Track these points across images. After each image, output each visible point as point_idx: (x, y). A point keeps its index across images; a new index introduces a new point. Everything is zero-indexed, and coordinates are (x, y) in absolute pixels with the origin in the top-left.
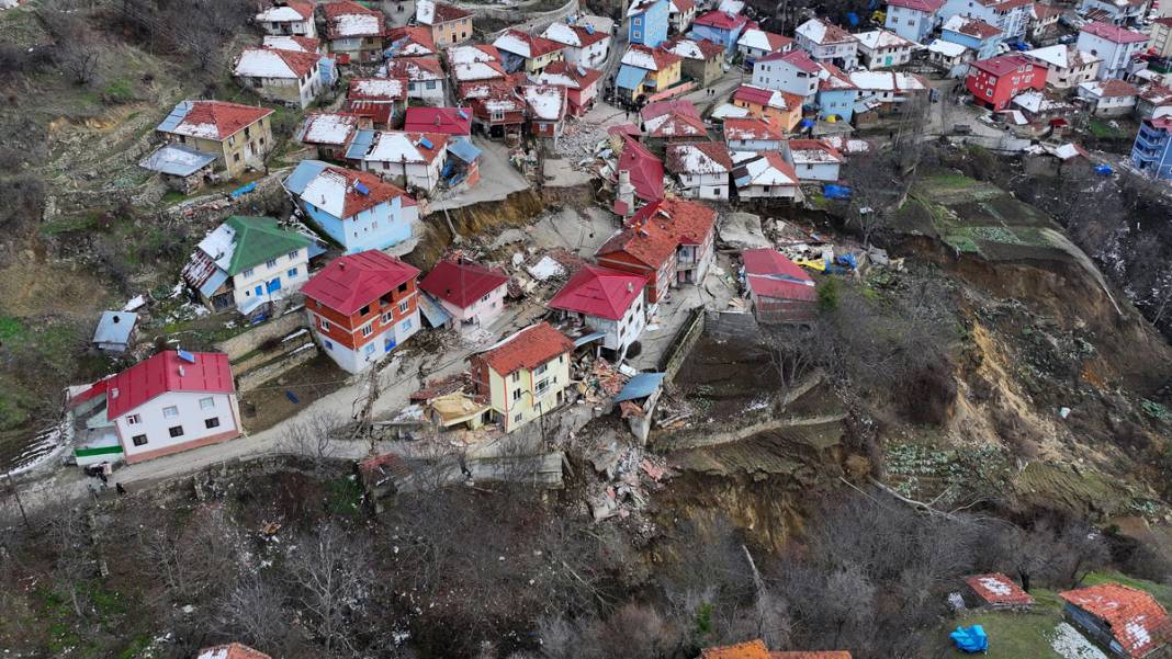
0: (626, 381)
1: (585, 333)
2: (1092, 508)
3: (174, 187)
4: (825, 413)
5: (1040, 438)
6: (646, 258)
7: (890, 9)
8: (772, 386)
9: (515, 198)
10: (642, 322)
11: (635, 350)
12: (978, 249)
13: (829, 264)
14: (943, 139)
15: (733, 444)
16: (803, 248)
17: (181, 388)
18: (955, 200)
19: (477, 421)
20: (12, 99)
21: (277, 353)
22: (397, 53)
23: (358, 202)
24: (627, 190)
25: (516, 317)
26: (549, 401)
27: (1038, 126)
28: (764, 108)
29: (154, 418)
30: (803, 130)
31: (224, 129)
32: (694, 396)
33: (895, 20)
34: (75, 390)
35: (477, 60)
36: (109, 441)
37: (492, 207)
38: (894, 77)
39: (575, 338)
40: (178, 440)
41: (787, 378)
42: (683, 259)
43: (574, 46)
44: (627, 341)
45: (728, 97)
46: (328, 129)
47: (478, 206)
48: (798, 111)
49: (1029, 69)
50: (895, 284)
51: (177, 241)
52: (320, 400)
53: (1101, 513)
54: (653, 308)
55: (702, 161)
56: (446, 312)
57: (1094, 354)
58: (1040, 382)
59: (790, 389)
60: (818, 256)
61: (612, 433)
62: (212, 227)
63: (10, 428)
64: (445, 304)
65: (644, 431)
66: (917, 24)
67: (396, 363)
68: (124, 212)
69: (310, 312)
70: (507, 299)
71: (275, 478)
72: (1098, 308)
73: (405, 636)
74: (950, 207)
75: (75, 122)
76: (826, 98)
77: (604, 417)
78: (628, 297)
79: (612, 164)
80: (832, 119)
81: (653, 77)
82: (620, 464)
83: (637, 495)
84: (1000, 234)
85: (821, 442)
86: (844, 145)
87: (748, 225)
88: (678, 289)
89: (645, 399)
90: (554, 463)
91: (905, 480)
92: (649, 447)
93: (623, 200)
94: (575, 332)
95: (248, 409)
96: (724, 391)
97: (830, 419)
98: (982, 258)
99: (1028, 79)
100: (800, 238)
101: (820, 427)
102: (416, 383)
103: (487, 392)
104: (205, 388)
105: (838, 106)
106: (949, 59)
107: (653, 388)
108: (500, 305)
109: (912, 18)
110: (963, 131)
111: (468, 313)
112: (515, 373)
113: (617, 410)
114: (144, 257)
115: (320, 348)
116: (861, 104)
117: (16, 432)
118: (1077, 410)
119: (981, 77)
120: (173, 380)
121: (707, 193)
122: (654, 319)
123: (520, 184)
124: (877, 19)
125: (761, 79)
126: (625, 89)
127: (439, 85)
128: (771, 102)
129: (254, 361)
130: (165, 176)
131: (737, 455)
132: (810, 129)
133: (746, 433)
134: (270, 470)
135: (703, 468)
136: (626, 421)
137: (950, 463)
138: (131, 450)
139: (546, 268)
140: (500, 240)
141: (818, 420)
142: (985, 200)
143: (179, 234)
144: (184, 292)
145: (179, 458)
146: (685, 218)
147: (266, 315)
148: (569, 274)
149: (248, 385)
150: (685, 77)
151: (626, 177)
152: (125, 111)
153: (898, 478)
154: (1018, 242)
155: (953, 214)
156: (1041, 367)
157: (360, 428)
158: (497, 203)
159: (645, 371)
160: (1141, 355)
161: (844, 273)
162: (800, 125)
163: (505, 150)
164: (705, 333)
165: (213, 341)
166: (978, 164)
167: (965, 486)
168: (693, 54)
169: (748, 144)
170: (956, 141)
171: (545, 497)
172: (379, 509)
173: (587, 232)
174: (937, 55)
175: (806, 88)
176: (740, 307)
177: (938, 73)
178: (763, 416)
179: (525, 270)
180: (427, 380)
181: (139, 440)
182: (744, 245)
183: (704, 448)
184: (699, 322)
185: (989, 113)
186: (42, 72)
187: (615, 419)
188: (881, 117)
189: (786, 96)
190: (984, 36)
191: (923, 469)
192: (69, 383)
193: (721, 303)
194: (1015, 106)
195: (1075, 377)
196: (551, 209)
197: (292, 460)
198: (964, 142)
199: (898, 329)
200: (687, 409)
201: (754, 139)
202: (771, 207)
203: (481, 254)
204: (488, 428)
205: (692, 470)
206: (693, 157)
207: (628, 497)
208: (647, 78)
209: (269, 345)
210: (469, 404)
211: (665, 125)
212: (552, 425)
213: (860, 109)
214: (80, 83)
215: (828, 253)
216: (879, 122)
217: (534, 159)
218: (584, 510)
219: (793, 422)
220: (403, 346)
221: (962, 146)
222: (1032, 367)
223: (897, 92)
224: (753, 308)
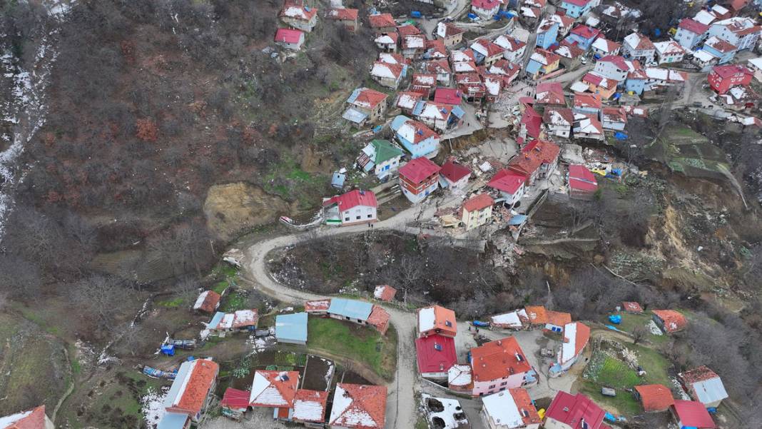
0: (513, 217)
1: (499, 197)
2: (693, 288)
3: (354, 127)
4: (590, 238)
5: (682, 258)
6: (527, 169)
7: (679, 29)
8: (570, 225)
9: (475, 133)
10: (522, 193)
11: (518, 204)
12: (683, 170)
13: (608, 173)
14: (686, 108)
15: (551, 245)
16: (598, 164)
17: (362, 204)
18: (682, 142)
19: (456, 225)
20: (303, 90)
21: (389, 193)
22: (430, 56)
23: (420, 137)
24: (524, 131)
25: (472, 186)
26: (483, 221)
27: (739, 105)
28: (597, 86)
29: (352, 213)
30: (614, 99)
31: (372, 104)
32: (539, 225)
33: (680, 35)
34: (325, 199)
35: (464, 60)
36: (336, 218)
37: (466, 137)
38: (669, 73)
39: (495, 199)
40: (358, 220)
41: (576, 223)
42: (543, 168)
43: (509, 50)
44: (515, 201)
45: (580, 78)
46: (406, 101)
47: (461, 137)
48: (615, 89)
49: (742, 74)
50: (638, 184)
51: (355, 148)
52: (402, 212)
53: (697, 290)
54: (527, 188)
55: (560, 119)
56: (447, 182)
57: (725, 224)
58: (693, 234)
59: (577, 227)
60: (605, 169)
61: (504, 236)
62: (367, 142)
63: (306, 210)
64: (447, 180)
65: (516, 237)
66: (691, 40)
67: (428, 201)
68: (339, 136)
69: (400, 179)
70: (470, 179)
71: (389, 237)
72: (735, 204)
73: (427, 293)
74: (677, 146)
75: (321, 99)
76: (630, 83)
77: (502, 230)
78: (518, 185)
79: (519, 118)
80: (631, 93)
81: (545, 67)
82: (506, 248)
83: (511, 260)
84: (696, 163)
85: (586, 248)
86: (632, 111)
87: (577, 151)
88: (539, 180)
89: (519, 225)
90: (483, 243)
91: (617, 267)
92: (518, 242)
93: (521, 136)
94: (495, 196)
95: (379, 212)
96: (550, 224)
97: (592, 240)
98: (684, 174)
99: (740, 80)
100: (598, 159)
101: (587, 242)
102: (435, 209)
103: (462, 216)
104: (370, 205)
105: (636, 87)
106: (702, 62)
107: (522, 221)
108: (467, 181)
109: (690, 35)
110: (698, 105)
111: (456, 184)
112: (472, 211)
113: (508, 227)
114: (345, 153)
115: (402, 192)
116: (648, 86)
117: (307, 212)
118: (707, 248)
119: (715, 76)
120: (360, 201)
121: (559, 133)
122: (527, 192)
123: (478, 127)
124: (671, 33)
125: (599, 70)
126: (530, 74)
127: (448, 76)
128: (601, 84)
129: (381, 196)
130: (352, 122)
131: (551, 249)
132: (618, 99)
133: (556, 241)
134: (388, 234)
135: (537, 252)
136: (510, 232)
137: (638, 263)
138: (344, 222)
139: (486, 166)
140: (469, 153)
141: (587, 240)
142: (697, 144)
143: (356, 145)
144: (357, 167)
145: (359, 226)
146: (547, 150)
147: (386, 179)
148: (495, 170)
149: (379, 203)
150: (561, 66)
151: (524, 127)
152: (336, 94)
153: (616, 266)
154: (705, 168)
155: (678, 150)
156: (696, 228)
157: (417, 224)
158: (468, 136)
159: (520, 214)
160: (751, 227)
161: (614, 178)
162: (614, 95)
163: (473, 109)
164: (547, 199)
165: (369, 187)
166: (701, 124)
167: (642, 272)
168: (567, 54)
169: (584, 109)
170: (693, 110)
171: (478, 255)
172: (422, 252)
173: (504, 151)
174: (697, 59)
175: (619, 77)
176: (564, 190)
177: (696, 69)
178: (564, 236)
179: (478, 166)
180: (439, 208)
181: (347, 219)
182: (572, 161)
183: (539, 245)
184: (545, 195)
185: (716, 95)
186: (311, 79)
187: (506, 231)
188: (657, 93)
189: (609, 81)
190: (725, 51)
191: (626, 264)
192: (323, 197)
193: (556, 188)
194: (729, 94)
195: (711, 234)
196: (491, 138)
197: (396, 232)
198: (697, 111)
199: (630, 206)
200: (535, 229)
201: (587, 106)
202: (587, 143)
203: (461, 158)
204: (461, 228)
205: (533, 253)
206: (556, 117)
207: (508, 260)
208: (542, 68)
209: (387, 190)
210: (454, 219)
211: (546, 97)
212: (483, 230)
213: (647, 89)
214: (323, 83)
215: (609, 168)
216: (655, 96)
217: (486, 115)
218: (491, 263)
219: (576, 239)
220: (431, 194)
221: (695, 113)
222: (692, 227)
223: (668, 80)
224: (569, 192)
